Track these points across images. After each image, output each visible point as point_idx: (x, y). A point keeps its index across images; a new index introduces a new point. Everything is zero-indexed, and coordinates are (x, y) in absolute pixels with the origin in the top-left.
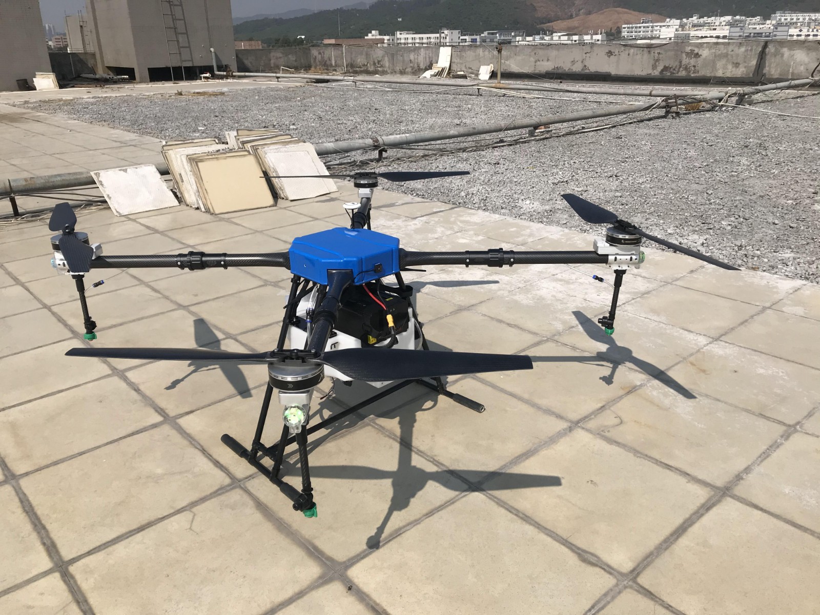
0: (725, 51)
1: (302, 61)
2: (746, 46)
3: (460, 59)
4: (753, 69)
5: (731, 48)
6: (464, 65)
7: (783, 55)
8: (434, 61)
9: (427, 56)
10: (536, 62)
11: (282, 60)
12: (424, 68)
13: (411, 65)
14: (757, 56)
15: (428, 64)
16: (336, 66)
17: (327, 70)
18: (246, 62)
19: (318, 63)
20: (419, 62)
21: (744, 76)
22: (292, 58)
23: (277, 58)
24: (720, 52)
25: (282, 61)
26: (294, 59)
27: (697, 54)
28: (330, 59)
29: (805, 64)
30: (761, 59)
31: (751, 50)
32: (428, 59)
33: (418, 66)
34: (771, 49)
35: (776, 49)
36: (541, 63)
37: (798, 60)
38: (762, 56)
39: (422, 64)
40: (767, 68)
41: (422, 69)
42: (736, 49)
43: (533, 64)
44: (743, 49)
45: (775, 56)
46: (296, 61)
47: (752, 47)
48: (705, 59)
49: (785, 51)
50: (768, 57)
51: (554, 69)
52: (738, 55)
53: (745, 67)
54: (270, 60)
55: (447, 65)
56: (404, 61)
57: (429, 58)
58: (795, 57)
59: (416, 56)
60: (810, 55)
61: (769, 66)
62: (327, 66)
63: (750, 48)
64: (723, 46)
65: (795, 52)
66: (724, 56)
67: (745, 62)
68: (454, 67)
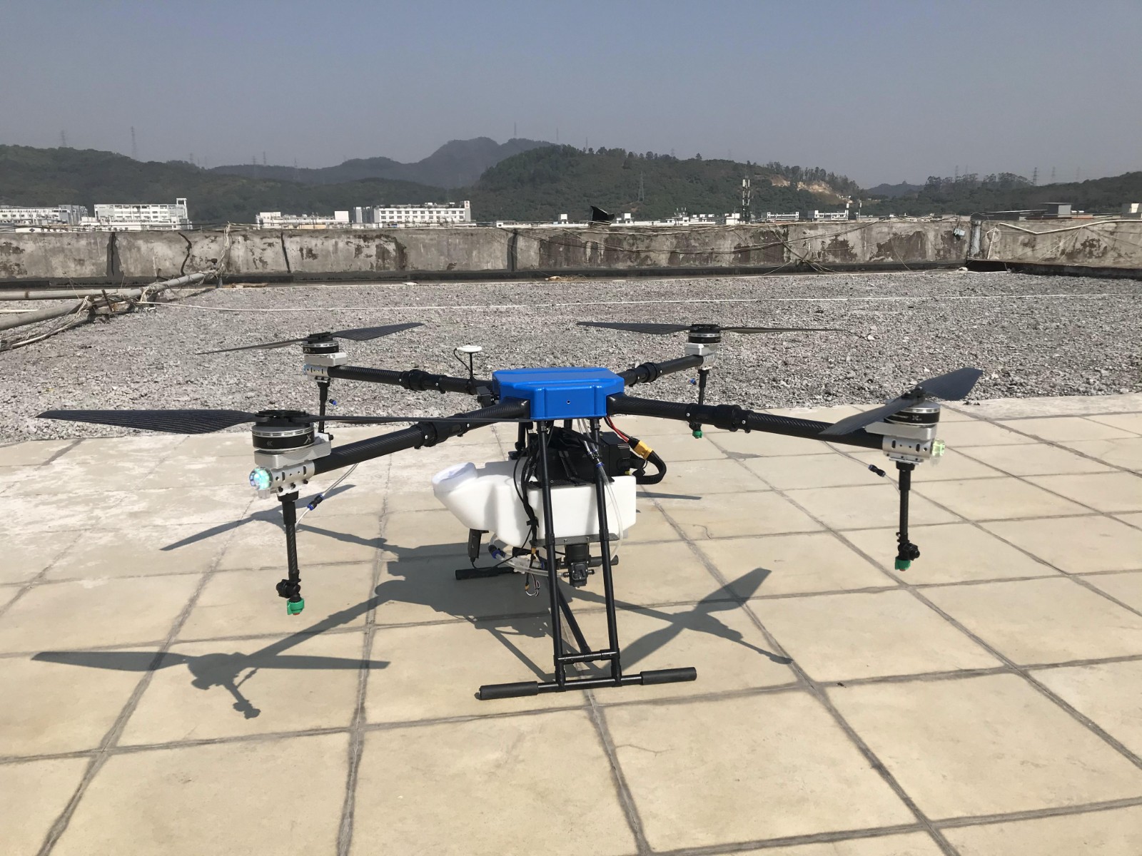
0: (58, 245)
2: (87, 238)
4: (105, 266)
5: (66, 240)
7: (139, 249)
14: (106, 250)
21: (95, 276)
24: (51, 246)
27: (17, 248)
29: (171, 259)
30: (113, 254)
31: (95, 243)
34: (121, 241)
35: (129, 242)
37: (160, 254)
38: (112, 250)
40: (124, 265)
42: (74, 242)
44: (83, 242)
45: (130, 250)
47: (95, 239)
48: (31, 255)
49: (140, 243)
50: (120, 251)
52: (78, 250)
53: (93, 264)
58: (155, 251)
60: (173, 247)
61: (126, 262)
63: (93, 241)
64: (53, 238)
65: (153, 245)
66: (59, 252)
67: (91, 258)
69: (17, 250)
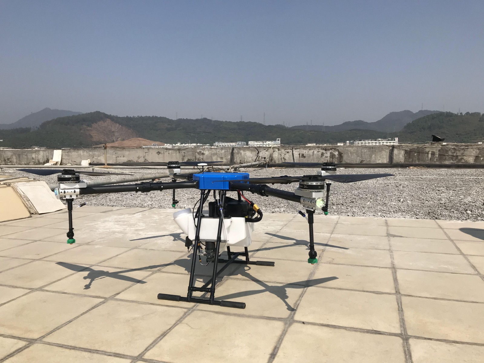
0: (216, 152)
2: (225, 149)
3: (68, 156)
4: (229, 160)
5: (218, 150)
6: (71, 160)
7: (241, 154)
8: (50, 158)
9: (45, 155)
13: (33, 160)
14: (230, 154)
15: (46, 160)
20: (39, 159)
21: (226, 163)
24: (213, 152)
27: (203, 153)
29: (251, 157)
30: (232, 155)
31: (227, 151)
32: (45, 157)
33: (39, 161)
34: (235, 151)
35: (238, 151)
36: (120, 158)
37: (248, 156)
38: (232, 154)
39: (41, 160)
40: (235, 159)
41: (41, 163)
42: (220, 151)
43: (115, 159)
44: (223, 151)
45: (238, 154)
47: (227, 150)
48: (207, 156)
49: (242, 151)
50: (235, 154)
51: (128, 161)
52: (221, 154)
53: (226, 159)
55: (60, 160)
58: (246, 154)
59: (37, 156)
60: (253, 153)
61: (236, 158)
63: (226, 151)
64: (214, 150)
65: (246, 152)
66: (216, 154)
67: (225, 157)
68: (64, 161)
69: (203, 154)
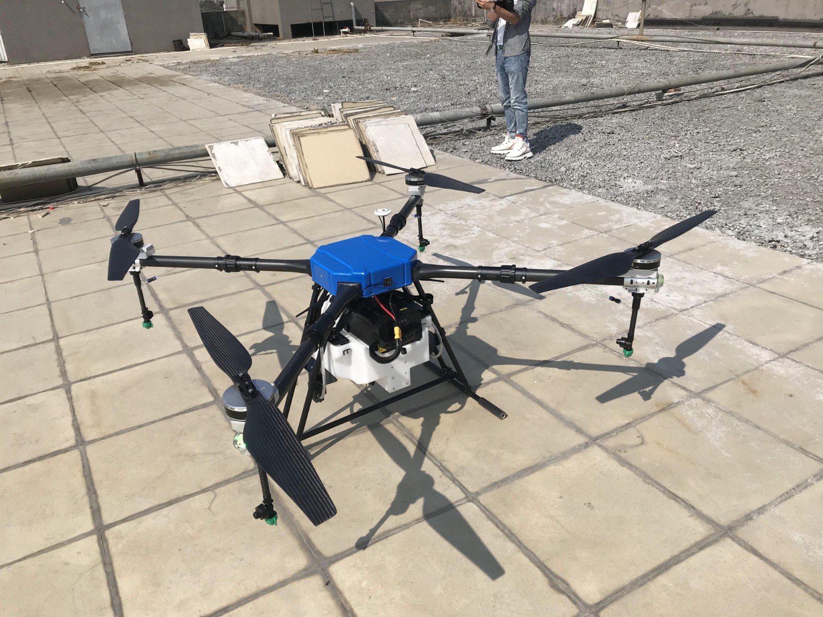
1: (442, 11)
3: (607, 6)
6: (611, 12)
8: (578, 9)
9: (571, 4)
10: (692, 6)
11: (422, 11)
12: (567, 16)
13: (554, 13)
15: (572, 12)
16: (476, 16)
17: (467, 20)
18: (387, 15)
19: (458, 14)
20: (562, 10)
22: (432, 9)
23: (417, 10)
25: (421, 13)
26: (434, 10)
28: (470, 10)
32: (571, 7)
33: (561, 15)
36: (698, 7)
39: (565, 12)
41: (565, 18)
43: (689, 9)
46: (436, 12)
51: (712, 14)
54: (410, 12)
55: (593, 13)
56: (546, 9)
57: (574, 5)
59: (559, 4)
62: (467, 17)
68: (600, 15)
